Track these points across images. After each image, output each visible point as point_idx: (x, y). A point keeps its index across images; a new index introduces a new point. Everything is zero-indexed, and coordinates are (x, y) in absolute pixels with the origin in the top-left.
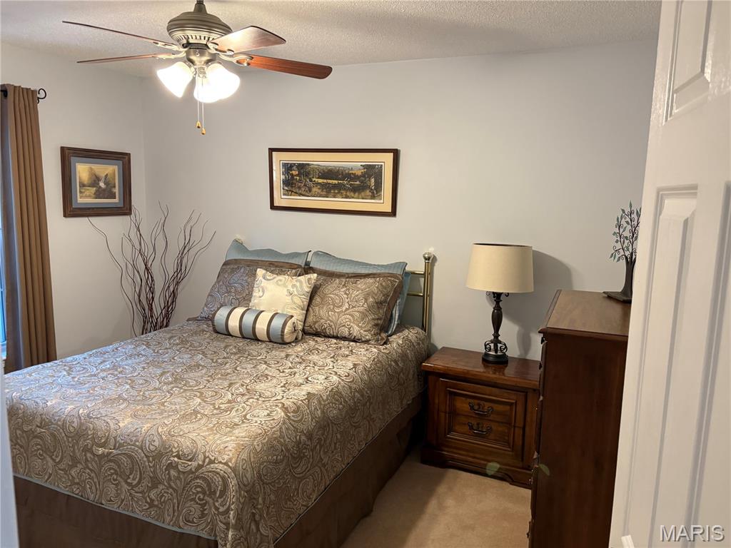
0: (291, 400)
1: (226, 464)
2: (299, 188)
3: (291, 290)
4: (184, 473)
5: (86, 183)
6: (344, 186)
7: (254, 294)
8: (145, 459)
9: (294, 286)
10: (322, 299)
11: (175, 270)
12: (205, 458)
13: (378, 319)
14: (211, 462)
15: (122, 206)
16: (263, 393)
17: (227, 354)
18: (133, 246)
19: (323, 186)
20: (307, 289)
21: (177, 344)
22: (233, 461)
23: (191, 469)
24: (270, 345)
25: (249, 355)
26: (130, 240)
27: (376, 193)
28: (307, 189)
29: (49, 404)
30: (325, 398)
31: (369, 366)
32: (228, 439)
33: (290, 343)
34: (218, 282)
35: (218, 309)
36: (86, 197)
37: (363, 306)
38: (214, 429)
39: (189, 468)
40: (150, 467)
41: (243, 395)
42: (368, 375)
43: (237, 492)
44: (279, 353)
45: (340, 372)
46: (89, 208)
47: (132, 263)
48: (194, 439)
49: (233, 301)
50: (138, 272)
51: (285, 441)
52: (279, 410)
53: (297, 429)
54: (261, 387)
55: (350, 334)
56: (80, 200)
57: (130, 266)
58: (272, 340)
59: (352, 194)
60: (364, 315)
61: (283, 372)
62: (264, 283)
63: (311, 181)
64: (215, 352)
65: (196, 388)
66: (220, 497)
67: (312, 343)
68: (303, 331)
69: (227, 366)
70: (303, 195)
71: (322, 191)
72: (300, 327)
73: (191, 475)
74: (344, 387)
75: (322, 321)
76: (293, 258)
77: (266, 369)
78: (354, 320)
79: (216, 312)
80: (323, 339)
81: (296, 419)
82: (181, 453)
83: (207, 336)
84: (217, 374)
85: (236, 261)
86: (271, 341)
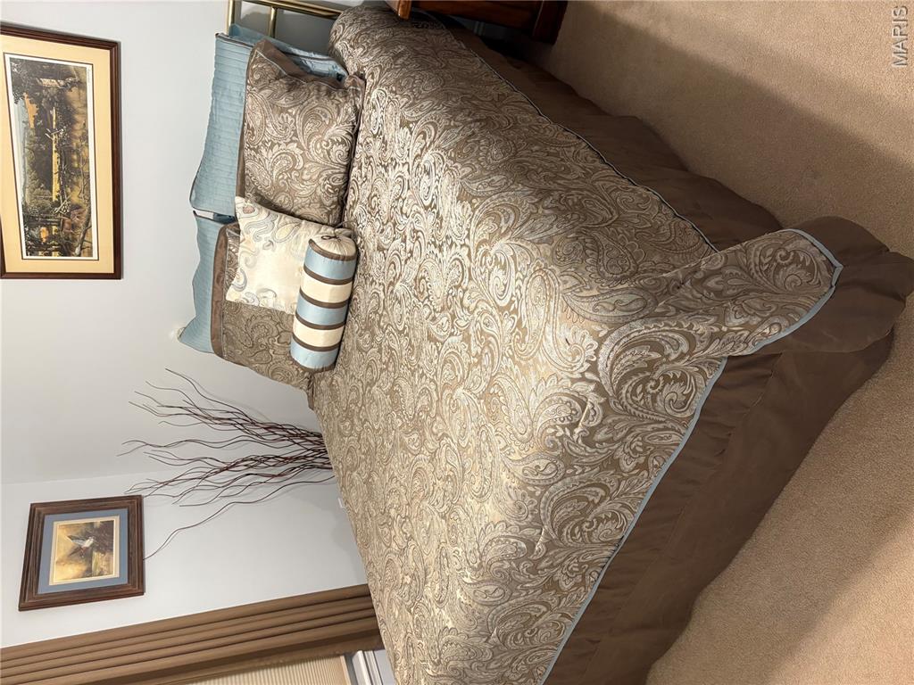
0: (473, 228)
1: (601, 341)
2: (74, 227)
3: (263, 242)
4: (605, 417)
5: (84, 568)
6: (61, 141)
7: (270, 306)
8: (568, 480)
9: (257, 238)
10: (281, 191)
11: (232, 427)
12: (583, 379)
13: (319, 91)
14: (593, 368)
15: (125, 511)
16: (453, 282)
17: (372, 347)
18: (193, 489)
19: (66, 182)
20: (263, 215)
21: (353, 424)
22: (598, 328)
23: (600, 404)
24: (359, 279)
25: (376, 313)
26: (183, 494)
27: (71, 78)
28: (75, 212)
29: (450, 625)
30: (468, 170)
31: (405, 100)
32: (550, 338)
33: (357, 247)
34: (249, 365)
35: (295, 363)
36: (108, 565)
37: (294, 117)
38: (523, 363)
39: (597, 408)
40: (583, 472)
41: (453, 317)
42: (423, 99)
43: (656, 321)
44: (374, 262)
45: (416, 150)
46: (129, 559)
47: (222, 489)
48: (542, 399)
49: (282, 340)
50: (236, 479)
51: (557, 234)
52: (497, 247)
53: (532, 213)
54: (438, 288)
55: (343, 142)
56: (115, 573)
57: (227, 492)
58: (351, 276)
59: (78, 127)
60: (311, 115)
61: (411, 252)
62: (252, 288)
63: (58, 204)
64: (369, 366)
65: (434, 394)
66: (660, 349)
67: (357, 210)
68: (334, 226)
69: (395, 346)
70: (89, 219)
71: (77, 184)
72: (330, 230)
73: (612, 404)
74: (445, 139)
75: (319, 192)
76: (206, 242)
77: (404, 281)
78: (318, 133)
79: (302, 367)
80: (351, 191)
81: (512, 217)
82: (566, 422)
83: (340, 380)
84: (410, 362)
85: (215, 336)
86: (353, 279)
